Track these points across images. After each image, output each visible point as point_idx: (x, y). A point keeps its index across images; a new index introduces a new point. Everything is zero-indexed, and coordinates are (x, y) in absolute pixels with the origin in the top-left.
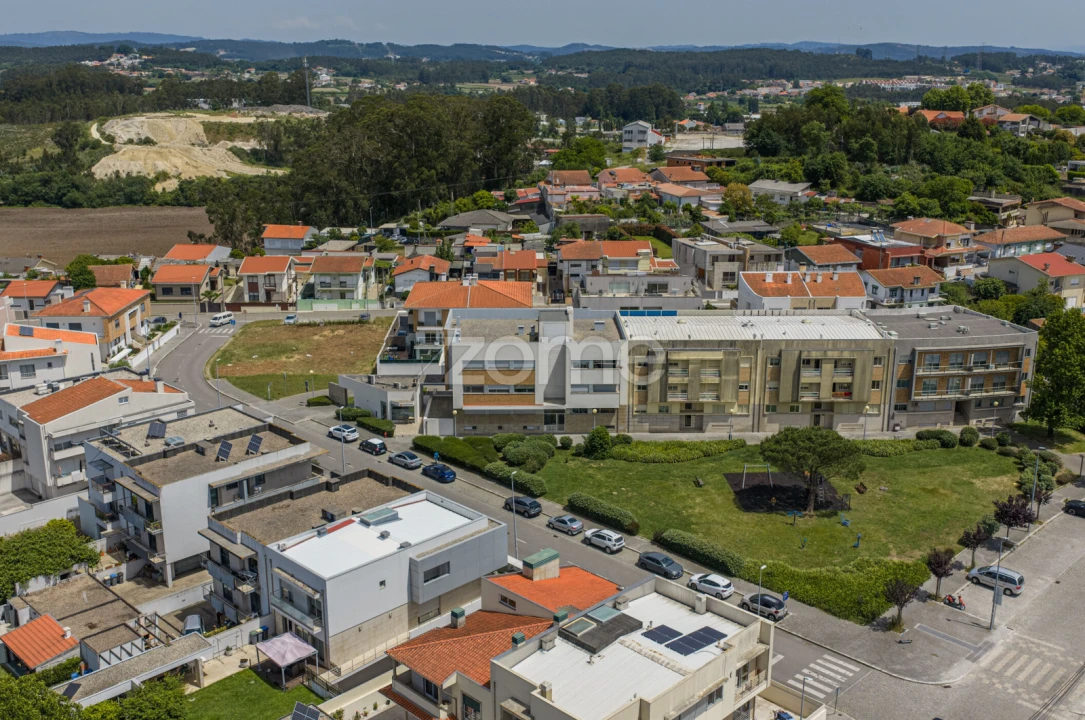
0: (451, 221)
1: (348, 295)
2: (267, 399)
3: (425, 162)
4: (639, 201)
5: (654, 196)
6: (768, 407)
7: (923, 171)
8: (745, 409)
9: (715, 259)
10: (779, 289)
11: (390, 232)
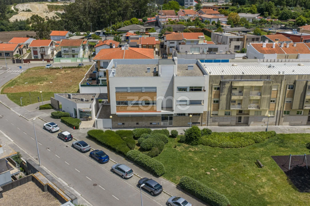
0: (122, 29)
1: (75, 56)
2: (20, 105)
3: (113, 8)
4: (194, 21)
5: (200, 19)
6: (285, 112)
7: (302, 9)
8: (272, 113)
9: (231, 40)
10: (270, 51)
11: (99, 33)
